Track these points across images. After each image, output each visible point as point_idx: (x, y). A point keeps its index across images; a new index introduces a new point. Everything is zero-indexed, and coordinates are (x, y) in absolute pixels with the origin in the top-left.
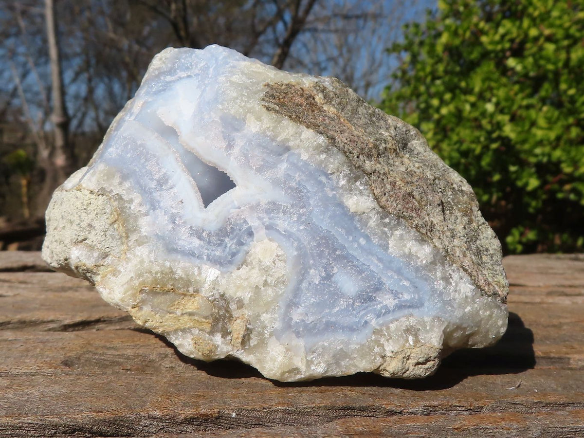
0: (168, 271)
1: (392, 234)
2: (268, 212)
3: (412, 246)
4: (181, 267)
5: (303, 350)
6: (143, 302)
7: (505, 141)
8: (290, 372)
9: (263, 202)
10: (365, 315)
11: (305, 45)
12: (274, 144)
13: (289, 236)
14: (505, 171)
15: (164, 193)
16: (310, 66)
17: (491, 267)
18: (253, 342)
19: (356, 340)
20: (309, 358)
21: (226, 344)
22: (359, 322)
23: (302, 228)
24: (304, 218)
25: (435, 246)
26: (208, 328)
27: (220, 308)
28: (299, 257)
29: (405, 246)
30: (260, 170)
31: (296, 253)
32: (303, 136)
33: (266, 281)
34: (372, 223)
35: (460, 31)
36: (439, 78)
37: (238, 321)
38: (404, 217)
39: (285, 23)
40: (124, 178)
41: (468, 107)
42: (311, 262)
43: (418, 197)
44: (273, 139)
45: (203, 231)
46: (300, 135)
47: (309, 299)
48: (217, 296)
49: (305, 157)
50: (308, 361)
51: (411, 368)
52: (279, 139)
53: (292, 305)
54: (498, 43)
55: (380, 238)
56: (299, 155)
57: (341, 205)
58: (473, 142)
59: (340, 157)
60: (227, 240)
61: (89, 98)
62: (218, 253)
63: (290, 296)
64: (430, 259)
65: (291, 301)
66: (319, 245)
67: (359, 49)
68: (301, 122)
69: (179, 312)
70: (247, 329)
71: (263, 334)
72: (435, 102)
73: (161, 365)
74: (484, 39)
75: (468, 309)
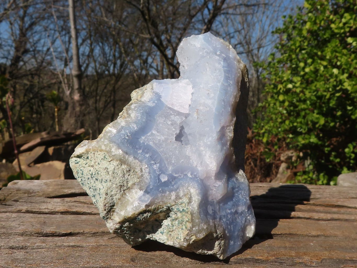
7: (345, 91)
11: (221, 23)
14: (344, 110)
16: (224, 35)
35: (318, 21)
36: (304, 49)
39: (209, 10)
41: (322, 68)
54: (341, 28)
58: (325, 91)
61: (90, 55)
67: (254, 24)
72: (302, 65)
73: (172, 260)
74: (333, 26)
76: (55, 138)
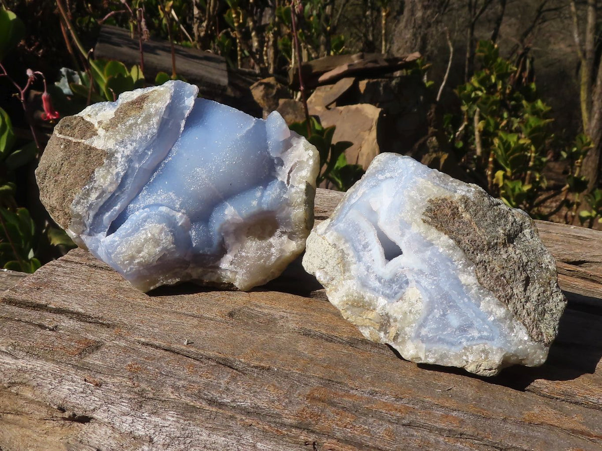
0: (361, 297)
1: (484, 299)
2: (417, 274)
3: (493, 307)
4: (368, 295)
5: (424, 349)
6: (348, 309)
8: (416, 358)
9: (416, 269)
10: (461, 338)
12: (425, 241)
13: (426, 290)
15: (366, 253)
17: (547, 323)
18: (400, 340)
19: (453, 351)
20: (427, 354)
21: (386, 338)
22: (457, 341)
23: (433, 287)
24: (435, 282)
25: (508, 309)
26: (378, 328)
27: (385, 320)
28: (429, 302)
29: (489, 307)
30: (416, 252)
31: (428, 300)
32: (442, 239)
33: (411, 310)
34: (473, 291)
37: (393, 328)
38: (493, 291)
40: (346, 241)
42: (436, 305)
43: (508, 277)
44: (425, 238)
45: (382, 278)
46: (440, 239)
47: (432, 325)
48: (384, 314)
49: (441, 250)
50: (426, 355)
51: (481, 371)
52: (428, 239)
53: (422, 326)
55: (476, 300)
56: (438, 249)
57: (457, 279)
59: (461, 253)
60: (393, 285)
62: (388, 292)
63: (422, 322)
64: (503, 315)
65: (422, 323)
66: (441, 298)
68: (442, 230)
69: (364, 317)
70: (397, 333)
71: (405, 338)
75: (520, 347)
76: (370, 65)
